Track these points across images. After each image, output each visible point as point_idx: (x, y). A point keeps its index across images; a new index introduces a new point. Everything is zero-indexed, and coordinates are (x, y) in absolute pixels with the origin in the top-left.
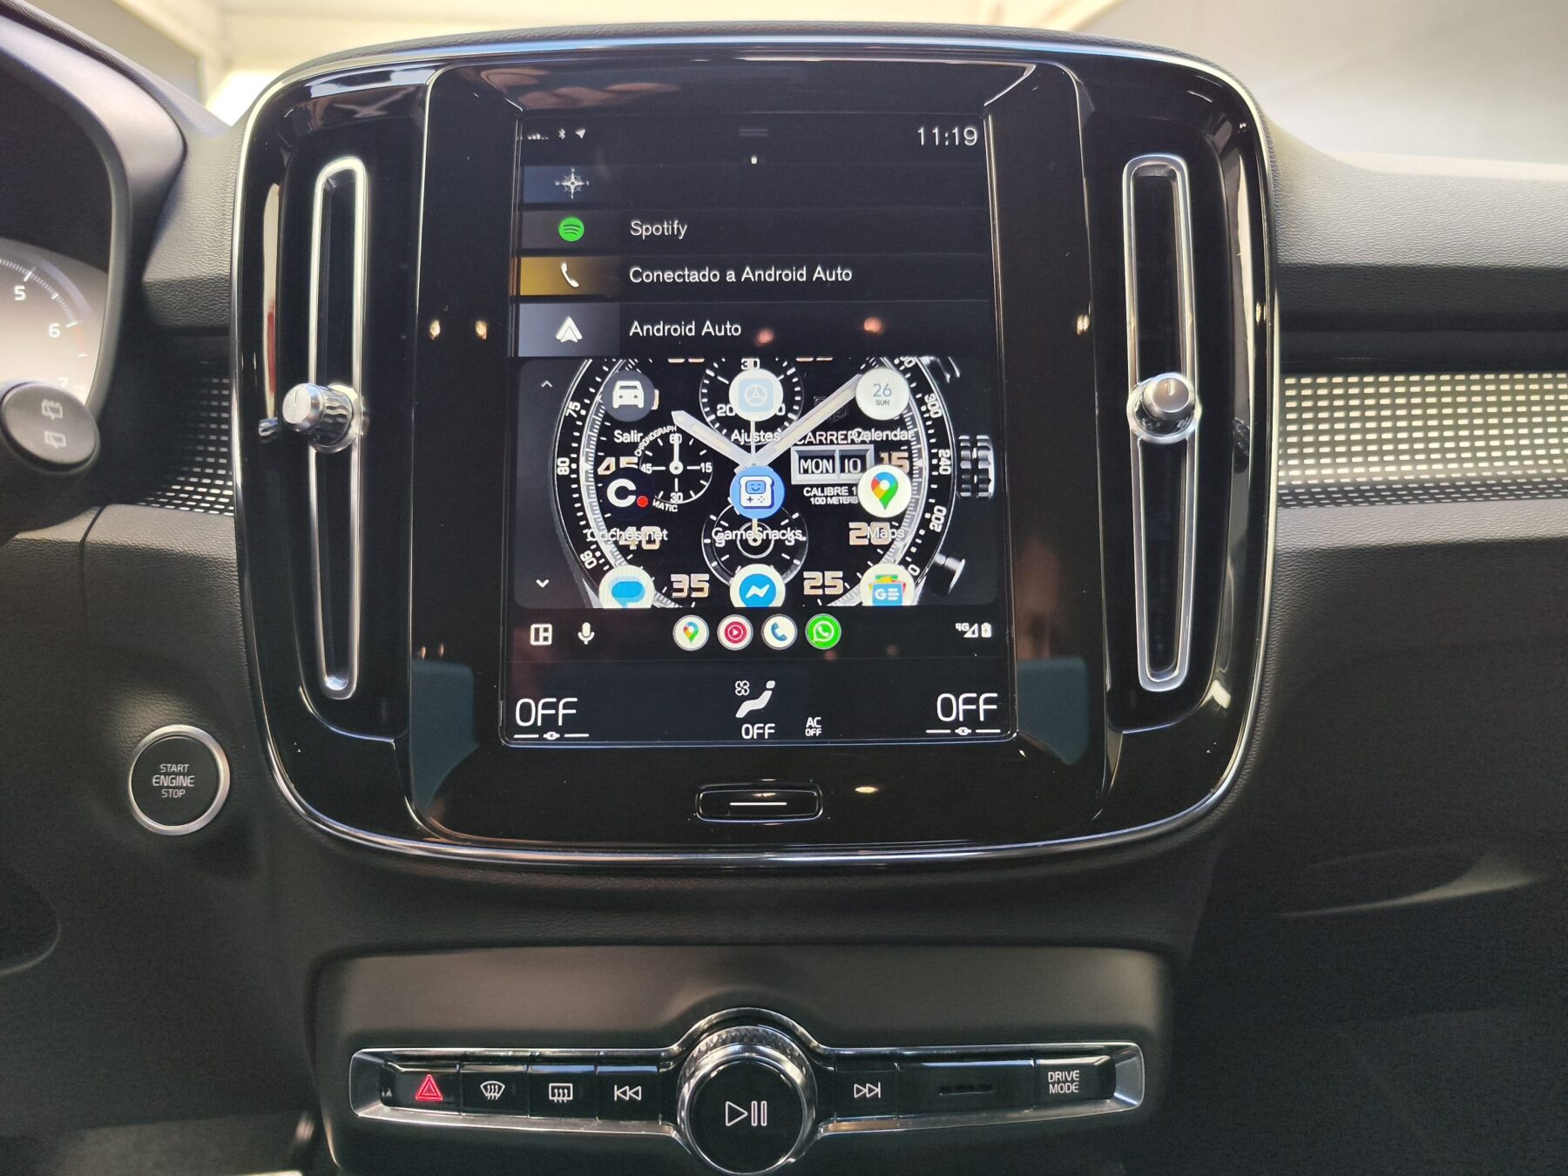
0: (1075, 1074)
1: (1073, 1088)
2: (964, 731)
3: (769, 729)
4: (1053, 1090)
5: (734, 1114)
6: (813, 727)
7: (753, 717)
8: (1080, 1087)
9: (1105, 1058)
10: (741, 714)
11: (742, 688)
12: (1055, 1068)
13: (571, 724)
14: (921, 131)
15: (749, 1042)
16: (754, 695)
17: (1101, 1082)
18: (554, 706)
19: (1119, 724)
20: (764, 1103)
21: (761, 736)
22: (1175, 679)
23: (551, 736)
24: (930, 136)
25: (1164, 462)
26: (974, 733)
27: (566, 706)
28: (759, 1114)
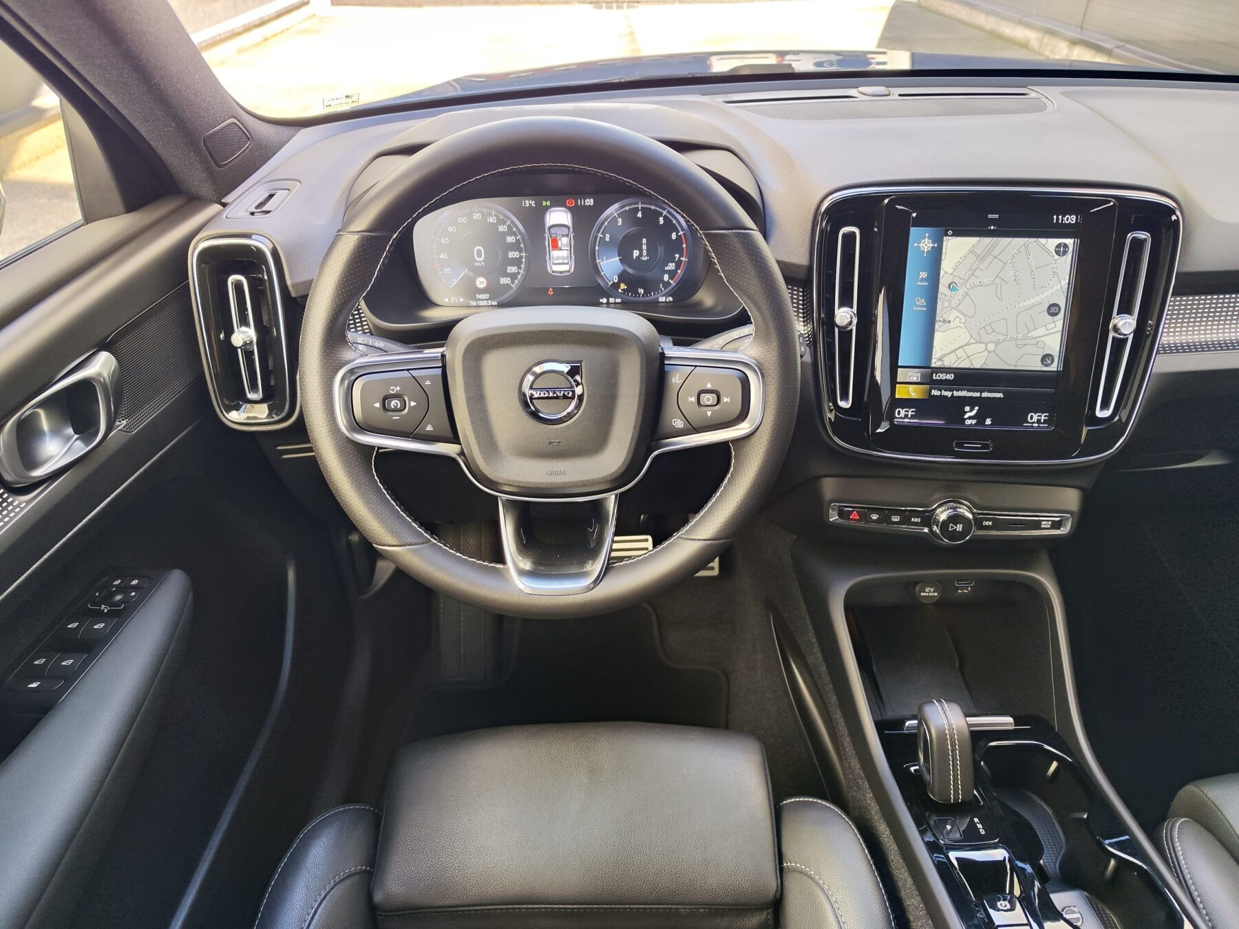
0: (1050, 523)
1: (1049, 526)
2: (1036, 425)
3: (974, 422)
4: (1042, 526)
5: (952, 527)
6: (988, 422)
7: (970, 418)
8: (1051, 526)
9: (1059, 519)
10: (966, 416)
11: (967, 409)
12: (1044, 521)
13: (912, 417)
14: (1055, 217)
15: (955, 508)
16: (971, 411)
17: (1056, 525)
18: (908, 411)
19: (1087, 426)
20: (961, 525)
21: (971, 424)
22: (1106, 414)
23: (907, 420)
24: (1058, 219)
25: (1119, 344)
26: (1038, 426)
27: (912, 412)
28: (959, 528)
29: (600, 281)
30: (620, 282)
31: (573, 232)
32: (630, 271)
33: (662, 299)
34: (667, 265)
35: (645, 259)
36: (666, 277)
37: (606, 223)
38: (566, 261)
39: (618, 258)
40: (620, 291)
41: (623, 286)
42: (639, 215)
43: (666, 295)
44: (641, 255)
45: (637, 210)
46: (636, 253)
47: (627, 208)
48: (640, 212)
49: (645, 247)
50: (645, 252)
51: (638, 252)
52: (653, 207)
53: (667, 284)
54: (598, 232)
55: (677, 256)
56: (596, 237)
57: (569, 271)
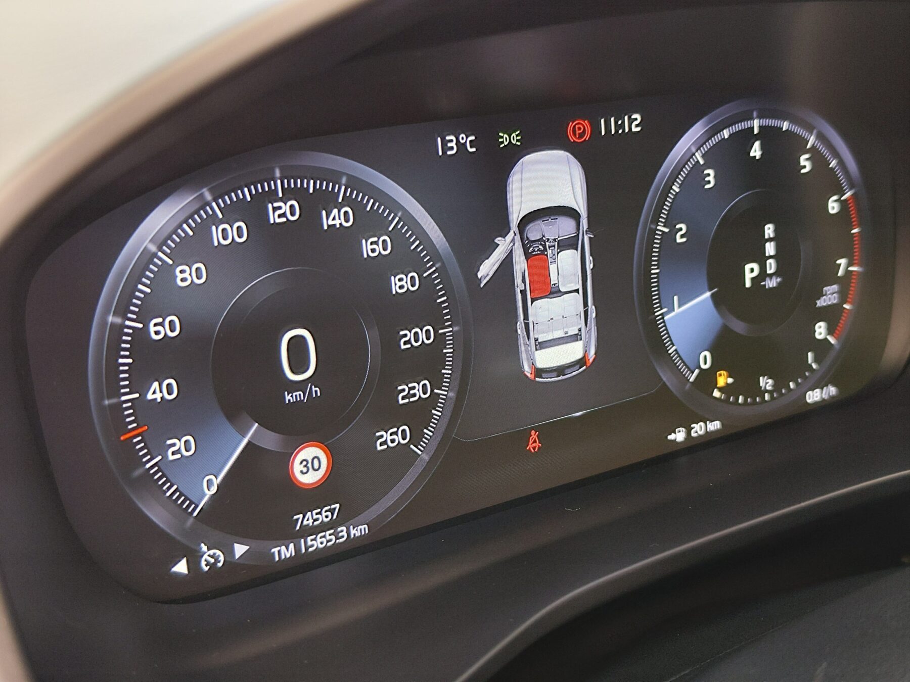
29: (666, 377)
30: (717, 366)
31: (590, 229)
32: (739, 327)
33: (814, 396)
34: (821, 295)
35: (771, 283)
36: (821, 330)
37: (676, 188)
38: (573, 331)
39: (708, 294)
40: (716, 394)
41: (723, 379)
42: (756, 151)
43: (820, 384)
44: (763, 275)
45: (747, 137)
46: (751, 270)
47: (726, 134)
48: (757, 145)
49: (770, 249)
50: (771, 266)
51: (755, 266)
52: (785, 126)
53: (822, 347)
54: (656, 221)
55: (842, 262)
56: (653, 232)
57: (581, 362)
